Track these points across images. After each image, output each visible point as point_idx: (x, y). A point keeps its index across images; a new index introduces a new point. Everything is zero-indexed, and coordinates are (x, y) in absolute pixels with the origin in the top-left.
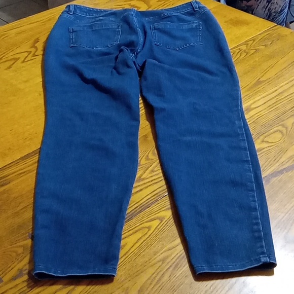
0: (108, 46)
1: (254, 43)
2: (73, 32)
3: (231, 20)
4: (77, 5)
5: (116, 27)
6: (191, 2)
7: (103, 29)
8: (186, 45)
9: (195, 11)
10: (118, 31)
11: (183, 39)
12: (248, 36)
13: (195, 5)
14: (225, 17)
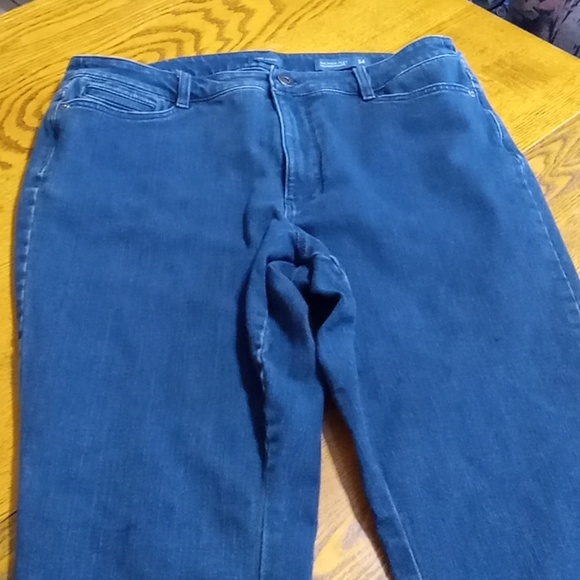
1: (566, 150)
3: (500, 63)
12: (548, 123)
14: (482, 51)
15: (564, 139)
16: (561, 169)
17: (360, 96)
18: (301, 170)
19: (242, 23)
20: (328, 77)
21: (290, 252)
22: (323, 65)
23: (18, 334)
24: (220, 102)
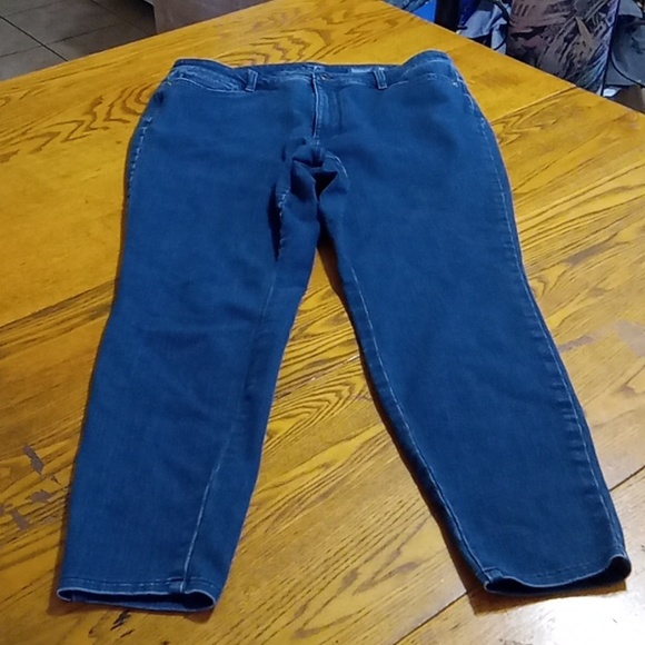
1: (521, 121)
3: (486, 74)
12: (512, 107)
14: (475, 68)
15: (522, 115)
16: (514, 131)
17: (377, 87)
18: (327, 122)
19: (301, 50)
20: (355, 76)
21: (311, 159)
22: (353, 71)
23: (127, 196)
24: (276, 89)
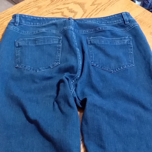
0: (49, 67)
2: (19, 46)
4: (22, 15)
5: (57, 42)
6: (121, 14)
7: (45, 45)
8: (120, 68)
9: (125, 24)
10: (59, 48)
11: (117, 59)
13: (126, 18)
